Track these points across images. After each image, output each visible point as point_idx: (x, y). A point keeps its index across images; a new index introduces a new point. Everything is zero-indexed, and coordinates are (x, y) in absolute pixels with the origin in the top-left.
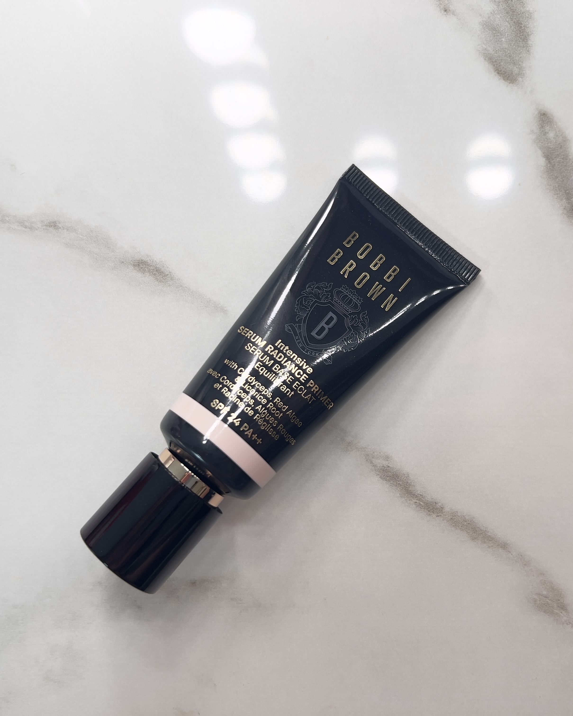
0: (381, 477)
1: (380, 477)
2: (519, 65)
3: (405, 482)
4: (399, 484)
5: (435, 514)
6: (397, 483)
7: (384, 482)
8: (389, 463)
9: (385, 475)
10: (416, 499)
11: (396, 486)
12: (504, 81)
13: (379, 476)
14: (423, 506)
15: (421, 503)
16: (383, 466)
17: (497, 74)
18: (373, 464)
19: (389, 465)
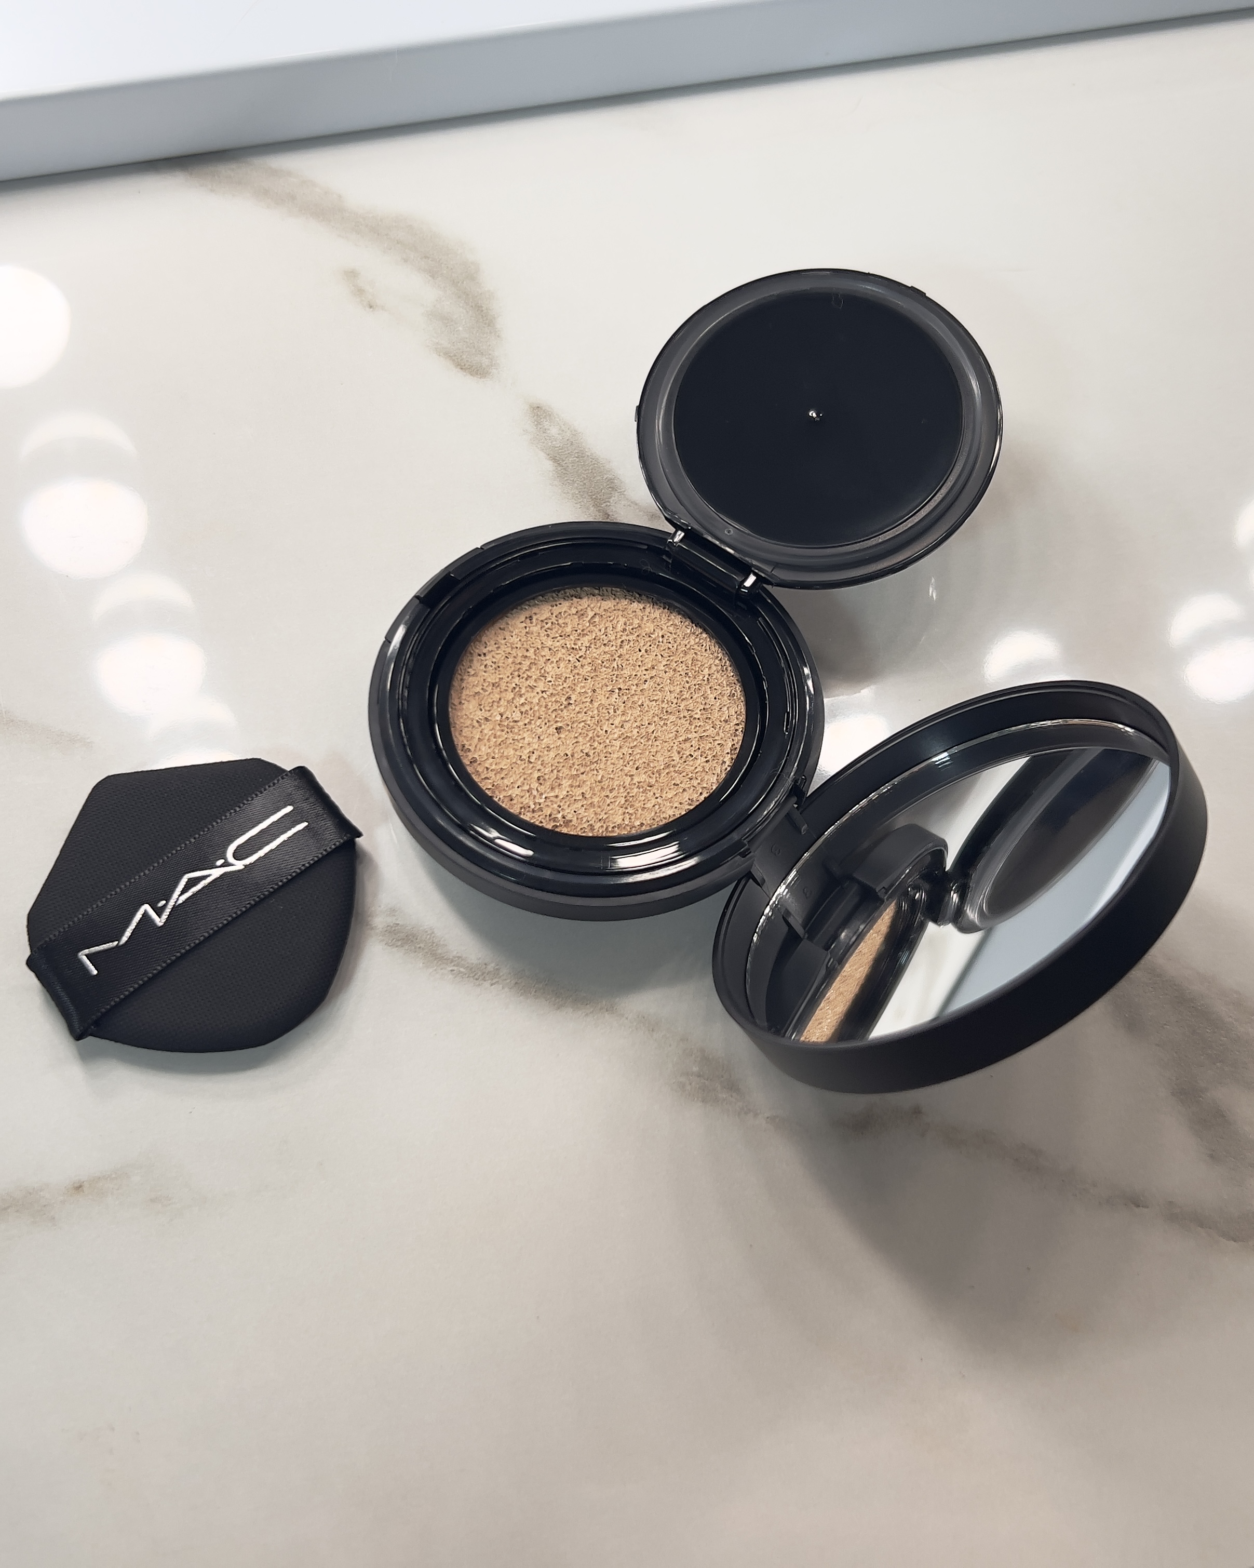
1: (386, 944)
2: (490, 354)
3: (430, 943)
4: (420, 948)
5: (489, 982)
6: (416, 947)
7: (394, 950)
8: (397, 919)
9: (393, 939)
10: (453, 964)
11: (415, 952)
12: (472, 377)
13: (384, 943)
14: (466, 974)
16: (388, 926)
17: (460, 370)
19: (397, 922)
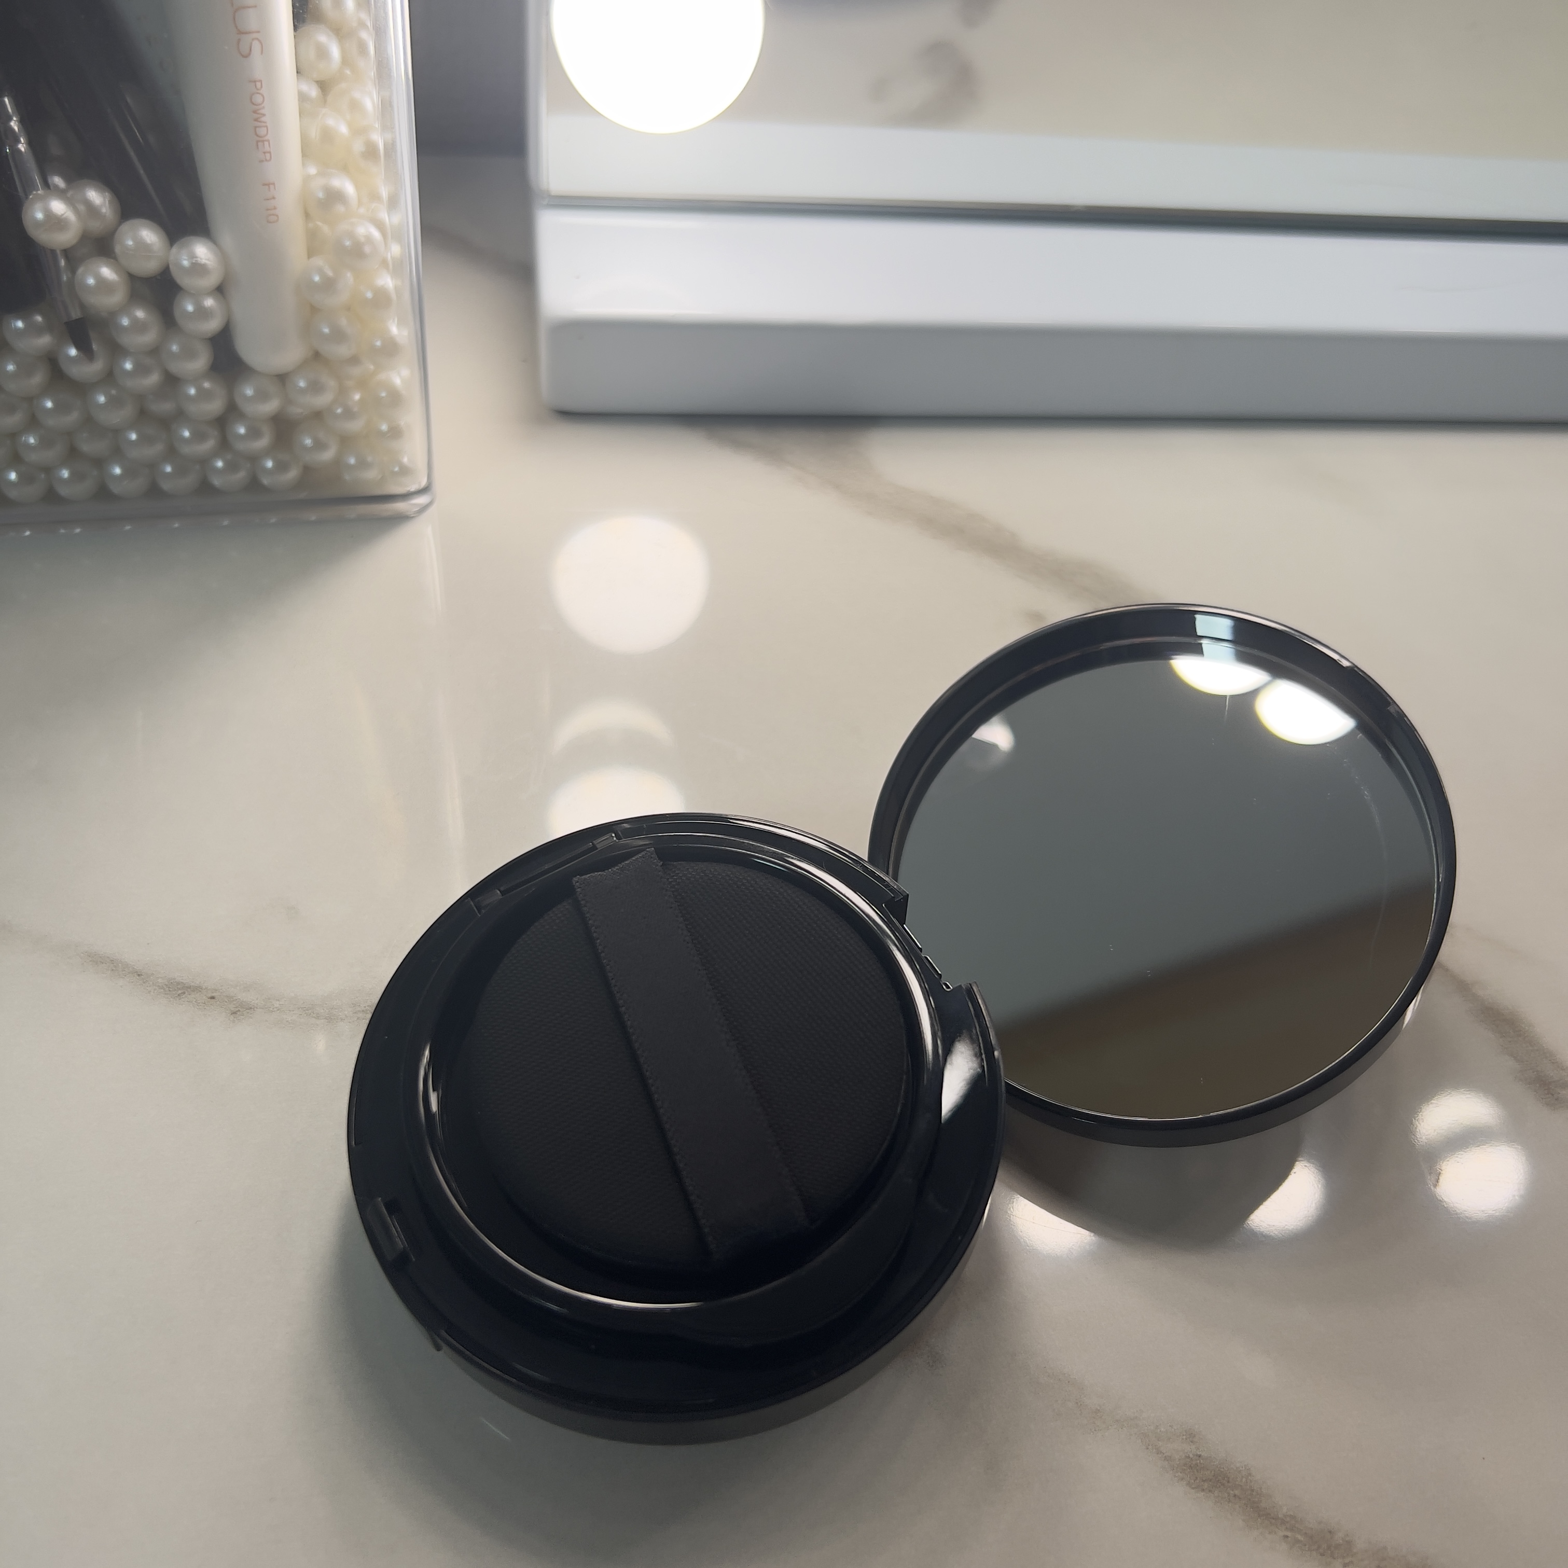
0: (1189, 1484)
1: (1187, 1484)
3: (1248, 1489)
4: (1235, 1496)
6: (1229, 1494)
7: (1198, 1495)
8: (1199, 1449)
9: (1197, 1478)
11: (1229, 1501)
13: (1184, 1482)
14: (1305, 1545)
15: (1300, 1537)
16: (1186, 1457)
18: (1164, 1454)
19: (1199, 1453)
